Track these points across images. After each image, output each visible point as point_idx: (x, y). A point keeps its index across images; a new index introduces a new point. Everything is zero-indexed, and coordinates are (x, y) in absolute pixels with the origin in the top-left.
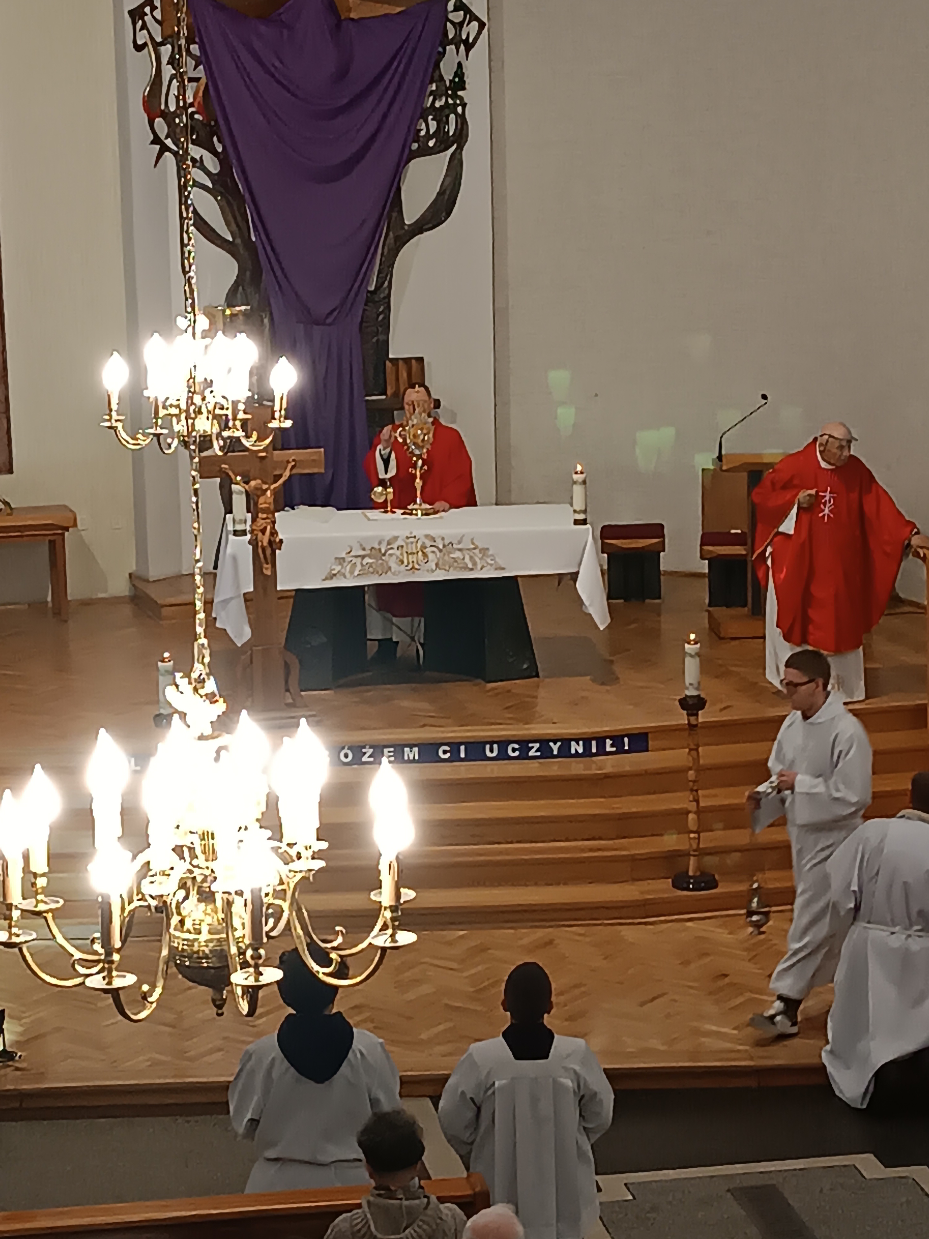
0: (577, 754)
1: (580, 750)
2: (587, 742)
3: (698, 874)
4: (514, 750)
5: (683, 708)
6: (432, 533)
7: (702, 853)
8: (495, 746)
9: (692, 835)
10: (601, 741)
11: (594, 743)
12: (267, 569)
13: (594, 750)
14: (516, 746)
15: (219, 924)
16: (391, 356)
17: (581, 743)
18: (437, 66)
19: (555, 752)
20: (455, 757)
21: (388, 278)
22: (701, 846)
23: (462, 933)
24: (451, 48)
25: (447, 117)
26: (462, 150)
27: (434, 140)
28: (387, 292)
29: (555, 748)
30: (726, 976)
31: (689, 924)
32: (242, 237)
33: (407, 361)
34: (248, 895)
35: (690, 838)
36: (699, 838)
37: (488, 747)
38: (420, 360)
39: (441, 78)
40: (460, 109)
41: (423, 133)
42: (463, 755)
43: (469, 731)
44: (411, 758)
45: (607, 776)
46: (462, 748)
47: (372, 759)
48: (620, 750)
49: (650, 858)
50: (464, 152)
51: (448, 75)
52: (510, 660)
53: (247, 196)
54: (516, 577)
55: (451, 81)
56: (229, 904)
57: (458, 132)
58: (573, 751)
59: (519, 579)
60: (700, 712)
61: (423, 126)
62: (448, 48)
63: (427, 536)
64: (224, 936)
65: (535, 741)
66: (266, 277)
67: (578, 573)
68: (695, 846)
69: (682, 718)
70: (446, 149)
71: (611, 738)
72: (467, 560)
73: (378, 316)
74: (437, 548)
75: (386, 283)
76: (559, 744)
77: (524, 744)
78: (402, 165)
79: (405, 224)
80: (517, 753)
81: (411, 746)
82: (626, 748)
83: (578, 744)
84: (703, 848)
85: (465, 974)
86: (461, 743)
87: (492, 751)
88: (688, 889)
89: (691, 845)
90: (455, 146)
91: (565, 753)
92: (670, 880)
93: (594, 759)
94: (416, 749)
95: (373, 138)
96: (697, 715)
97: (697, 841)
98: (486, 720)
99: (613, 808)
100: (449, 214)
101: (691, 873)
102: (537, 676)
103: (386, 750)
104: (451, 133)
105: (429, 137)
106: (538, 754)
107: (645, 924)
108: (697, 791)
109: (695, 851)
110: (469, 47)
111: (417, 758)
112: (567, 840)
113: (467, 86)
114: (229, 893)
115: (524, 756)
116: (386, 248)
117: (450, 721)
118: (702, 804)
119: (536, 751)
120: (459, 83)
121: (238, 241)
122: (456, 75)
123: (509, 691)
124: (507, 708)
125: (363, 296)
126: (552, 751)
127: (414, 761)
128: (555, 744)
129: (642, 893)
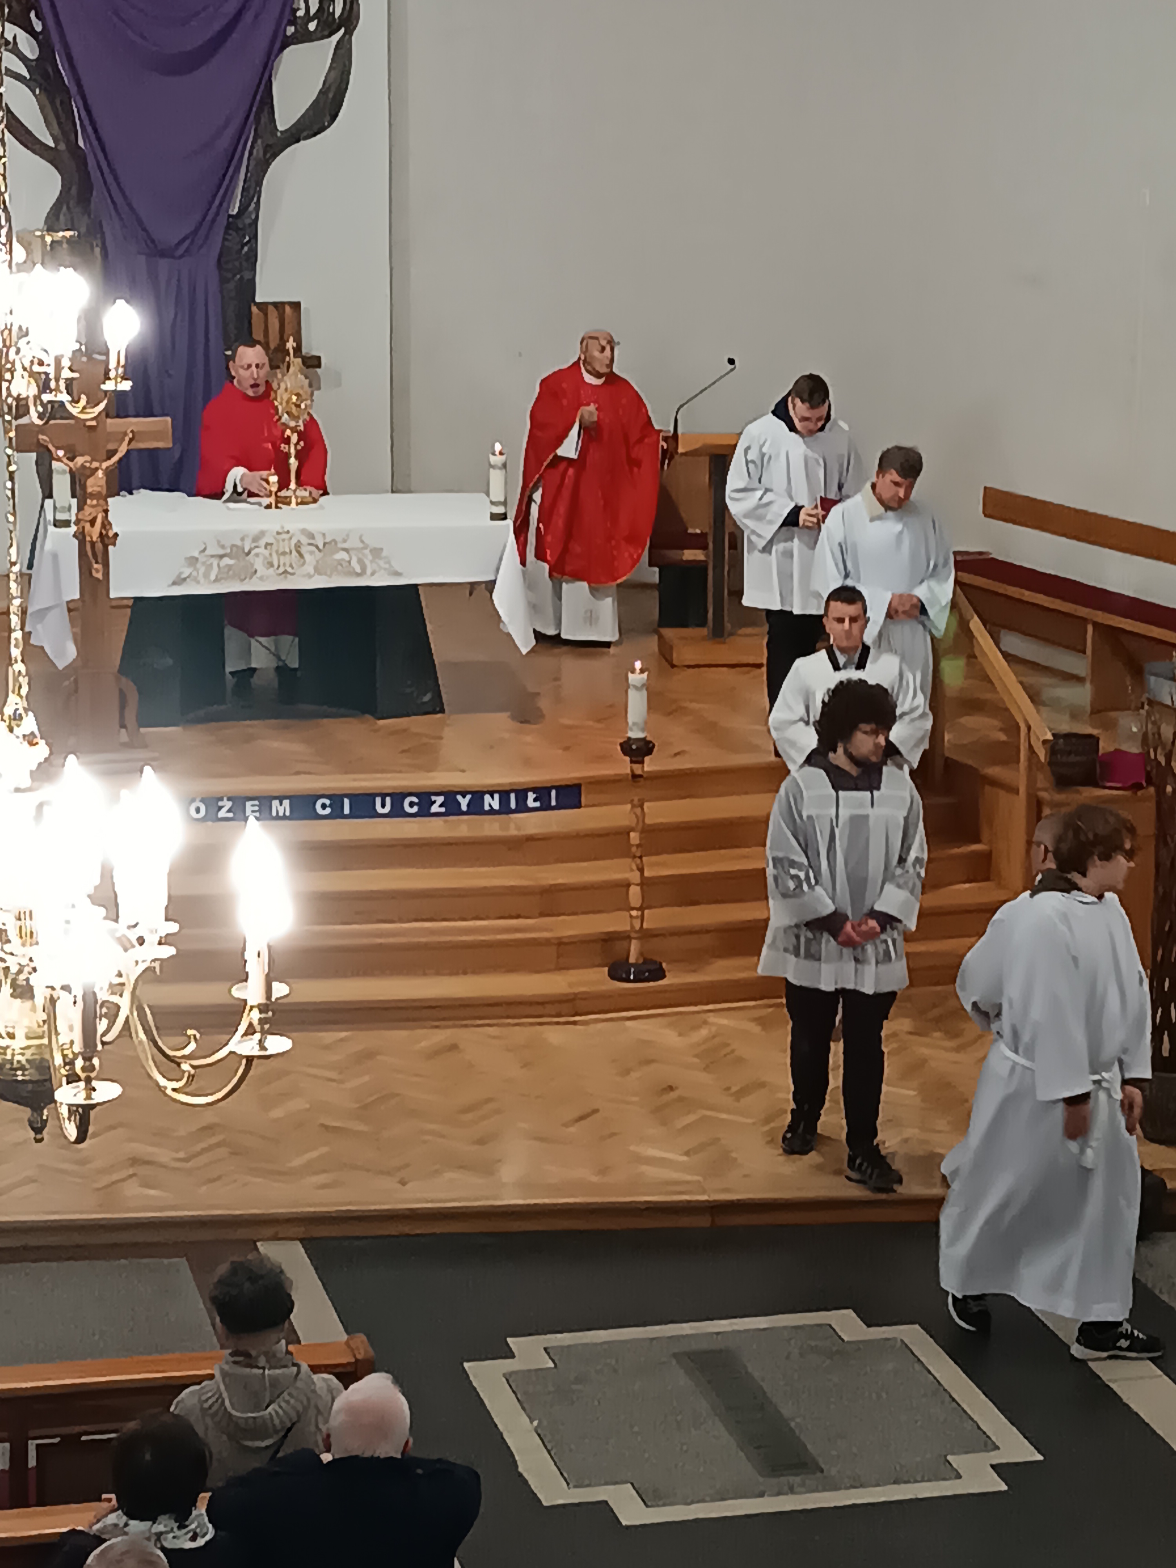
0: (492, 812)
1: (496, 806)
2: (504, 795)
3: (641, 961)
4: (412, 804)
5: (625, 754)
6: (311, 527)
7: (646, 935)
8: (388, 800)
9: (634, 913)
10: (522, 794)
11: (513, 796)
12: (97, 571)
13: (513, 805)
14: (415, 800)
15: (39, 1026)
16: (258, 299)
17: (496, 796)
19: (464, 808)
20: (337, 813)
21: (255, 200)
22: (645, 926)
23: (343, 1034)
26: (351, 35)
27: (316, 22)
28: (253, 217)
29: (464, 802)
30: (671, 1088)
31: (629, 1023)
32: (67, 142)
33: (279, 306)
34: (78, 991)
35: (631, 916)
36: (643, 916)
37: (378, 800)
38: (296, 306)
41: (301, 13)
42: (347, 811)
43: (355, 780)
44: (281, 814)
45: (530, 839)
46: (346, 802)
47: (231, 815)
48: (546, 807)
49: (581, 942)
50: (353, 40)
52: (408, 690)
53: (74, 90)
54: (415, 587)
56: (53, 1001)
57: (346, 13)
58: (487, 808)
59: (420, 589)
60: (647, 759)
61: (302, 5)
63: (304, 531)
64: (45, 1041)
65: (438, 794)
66: (98, 194)
67: (493, 583)
68: (637, 926)
69: (624, 766)
70: (331, 34)
71: (534, 790)
72: (354, 563)
73: (242, 248)
74: (317, 547)
75: (253, 205)
76: (469, 797)
77: (425, 799)
78: (274, 53)
79: (277, 130)
80: (415, 809)
81: (281, 799)
82: (553, 803)
83: (493, 798)
84: (647, 929)
85: (349, 1085)
86: (347, 796)
87: (383, 806)
88: (628, 980)
89: (632, 926)
90: (342, 31)
91: (476, 807)
92: (606, 969)
93: (512, 816)
94: (286, 802)
95: (236, 17)
96: (642, 762)
97: (639, 921)
98: (377, 767)
99: (535, 879)
100: (334, 118)
101: (632, 960)
102: (442, 711)
103: (248, 804)
104: (337, 14)
105: (308, 18)
106: (443, 810)
107: (575, 1023)
108: (641, 857)
109: (636, 932)
111: (288, 813)
112: (478, 918)
114: (53, 988)
115: (424, 811)
116: (252, 163)
117: (329, 767)
118: (646, 874)
119: (441, 806)
121: (62, 147)
123: (405, 730)
124: (403, 751)
125: (222, 221)
126: (459, 804)
127: (284, 817)
128: (464, 797)
129: (570, 985)
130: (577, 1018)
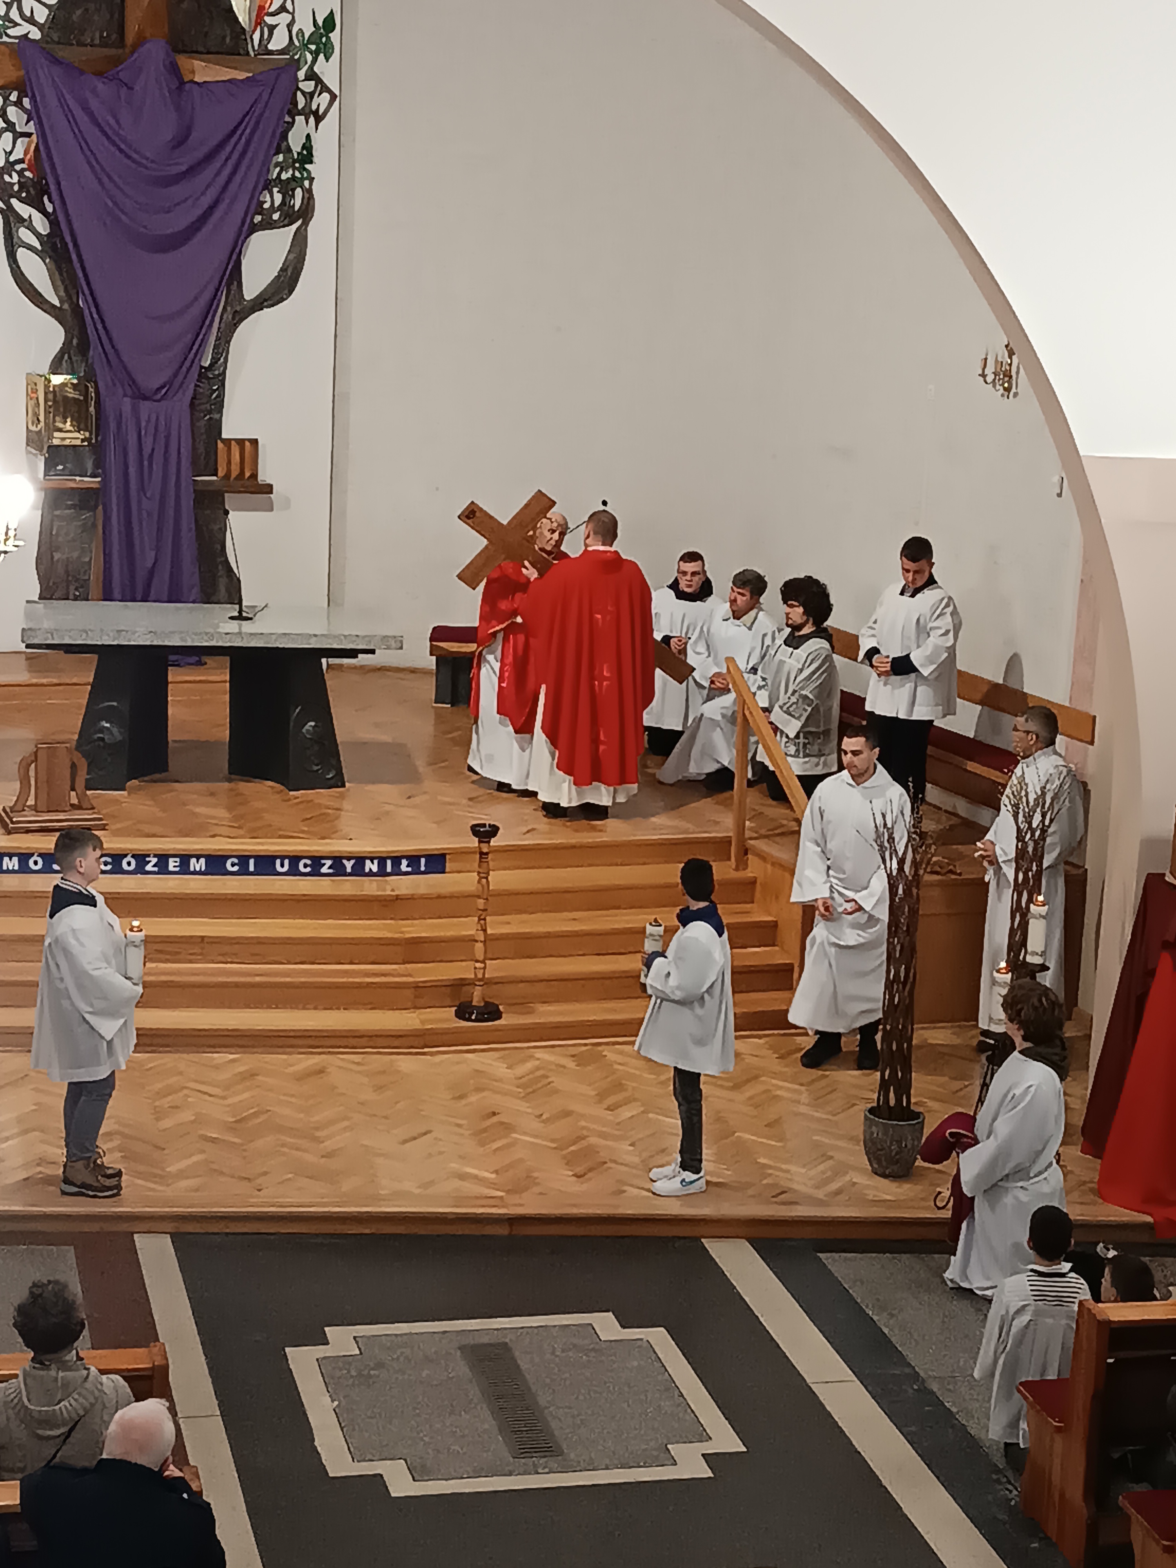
3: (482, 1004)
5: (475, 835)
7: (488, 982)
9: (478, 965)
16: (224, 436)
18: (284, 137)
21: (224, 355)
22: (486, 976)
24: (300, 119)
25: (293, 190)
26: (307, 226)
27: (279, 213)
28: (222, 369)
30: (494, 1114)
32: (70, 304)
33: (241, 442)
35: (476, 968)
36: (485, 968)
39: (289, 150)
40: (306, 183)
41: (266, 206)
43: (260, 844)
49: (435, 986)
50: (309, 229)
51: (296, 145)
52: (316, 768)
55: (298, 154)
57: (304, 207)
60: (493, 838)
61: (268, 198)
62: (297, 118)
68: (480, 975)
69: (473, 844)
70: (291, 225)
73: (212, 394)
75: (222, 360)
78: (242, 237)
79: (245, 300)
84: (488, 979)
85: (230, 1101)
88: (471, 1020)
89: (476, 974)
90: (299, 222)
92: (453, 1009)
93: (387, 878)
95: (212, 208)
96: (488, 842)
97: (482, 971)
98: (281, 833)
99: (402, 933)
100: (291, 292)
101: (475, 1003)
102: (343, 786)
104: (296, 208)
105: (272, 209)
107: (422, 1055)
108: (485, 918)
109: (479, 980)
110: (319, 119)
112: (351, 963)
113: (315, 159)
116: (222, 326)
117: (241, 832)
120: (307, 155)
121: (66, 306)
122: (304, 147)
123: (311, 801)
124: (303, 820)
125: (195, 373)
129: (423, 1022)
130: (426, 1050)
